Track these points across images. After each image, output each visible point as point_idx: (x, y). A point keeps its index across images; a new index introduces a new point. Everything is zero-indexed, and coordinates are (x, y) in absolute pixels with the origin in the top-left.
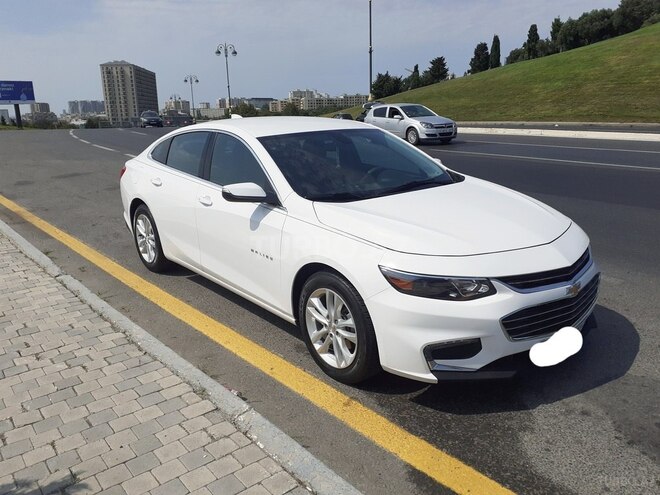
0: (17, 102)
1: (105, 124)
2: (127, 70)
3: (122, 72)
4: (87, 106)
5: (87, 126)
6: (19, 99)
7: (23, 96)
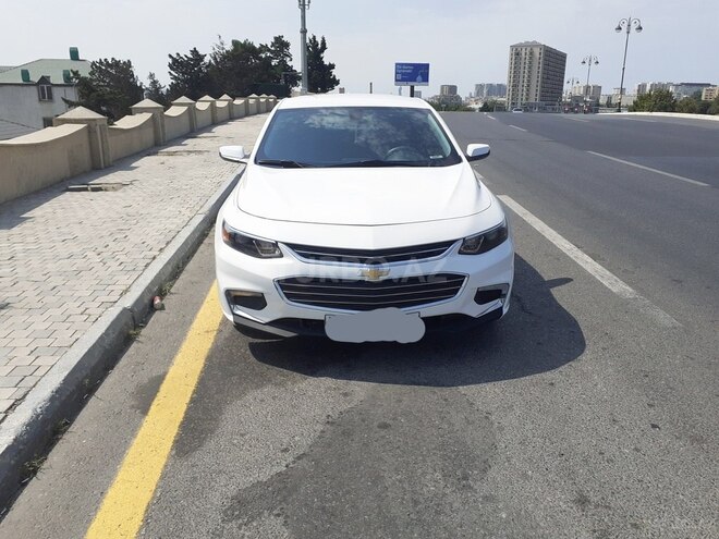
0: (412, 84)
1: (501, 108)
2: (537, 51)
3: (531, 53)
4: (493, 89)
5: (482, 110)
6: (415, 81)
7: (419, 78)
